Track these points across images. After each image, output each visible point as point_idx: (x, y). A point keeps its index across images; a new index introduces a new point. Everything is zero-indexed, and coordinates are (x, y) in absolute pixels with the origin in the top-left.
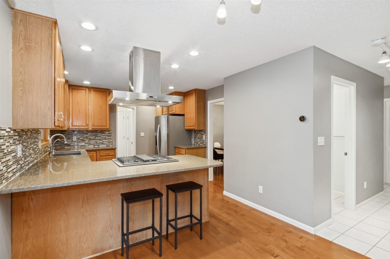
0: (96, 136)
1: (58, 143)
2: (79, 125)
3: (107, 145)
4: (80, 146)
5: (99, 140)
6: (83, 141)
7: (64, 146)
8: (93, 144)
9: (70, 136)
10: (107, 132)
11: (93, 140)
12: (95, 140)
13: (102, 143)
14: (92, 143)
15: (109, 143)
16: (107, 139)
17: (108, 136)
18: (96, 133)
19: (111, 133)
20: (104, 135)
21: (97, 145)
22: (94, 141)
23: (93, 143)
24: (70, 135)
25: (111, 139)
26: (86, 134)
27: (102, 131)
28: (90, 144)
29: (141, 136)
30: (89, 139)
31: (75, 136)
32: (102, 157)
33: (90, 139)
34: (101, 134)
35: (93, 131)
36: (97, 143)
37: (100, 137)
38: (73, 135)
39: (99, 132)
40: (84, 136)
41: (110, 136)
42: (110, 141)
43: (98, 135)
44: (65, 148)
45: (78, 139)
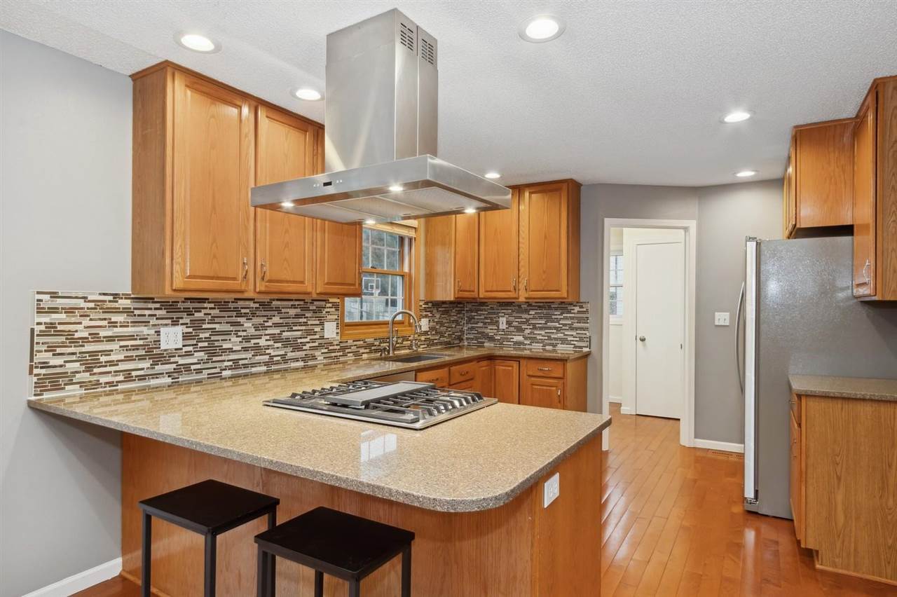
0: (549, 318)
1: (473, 332)
2: (499, 290)
3: (575, 347)
4: (512, 343)
5: (555, 331)
6: (520, 330)
7: (483, 340)
8: (542, 341)
9: (495, 316)
10: (577, 309)
11: (541, 329)
12: (547, 331)
13: (564, 341)
14: (538, 337)
15: (581, 340)
16: (577, 329)
17: (580, 320)
18: (549, 311)
19: (587, 311)
20: (568, 315)
21: (550, 345)
22: (543, 332)
23: (541, 338)
24: (494, 313)
25: (587, 329)
26: (527, 311)
27: (563, 306)
28: (533, 340)
29: (717, 323)
30: (531, 327)
31: (503, 316)
32: (533, 379)
33: (535, 328)
34: (562, 314)
35: (541, 304)
36: (549, 338)
37: (558, 321)
38: (500, 315)
39: (556, 309)
40: (521, 318)
41: (586, 320)
42: (583, 336)
43: (553, 317)
44: (485, 344)
45: (509, 323)
